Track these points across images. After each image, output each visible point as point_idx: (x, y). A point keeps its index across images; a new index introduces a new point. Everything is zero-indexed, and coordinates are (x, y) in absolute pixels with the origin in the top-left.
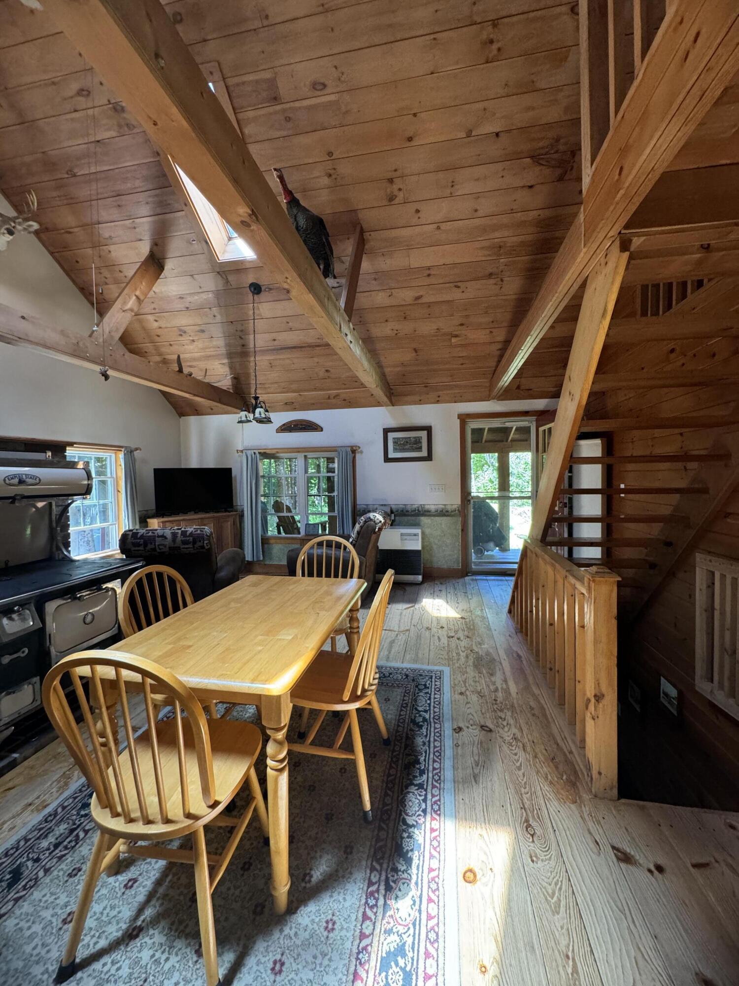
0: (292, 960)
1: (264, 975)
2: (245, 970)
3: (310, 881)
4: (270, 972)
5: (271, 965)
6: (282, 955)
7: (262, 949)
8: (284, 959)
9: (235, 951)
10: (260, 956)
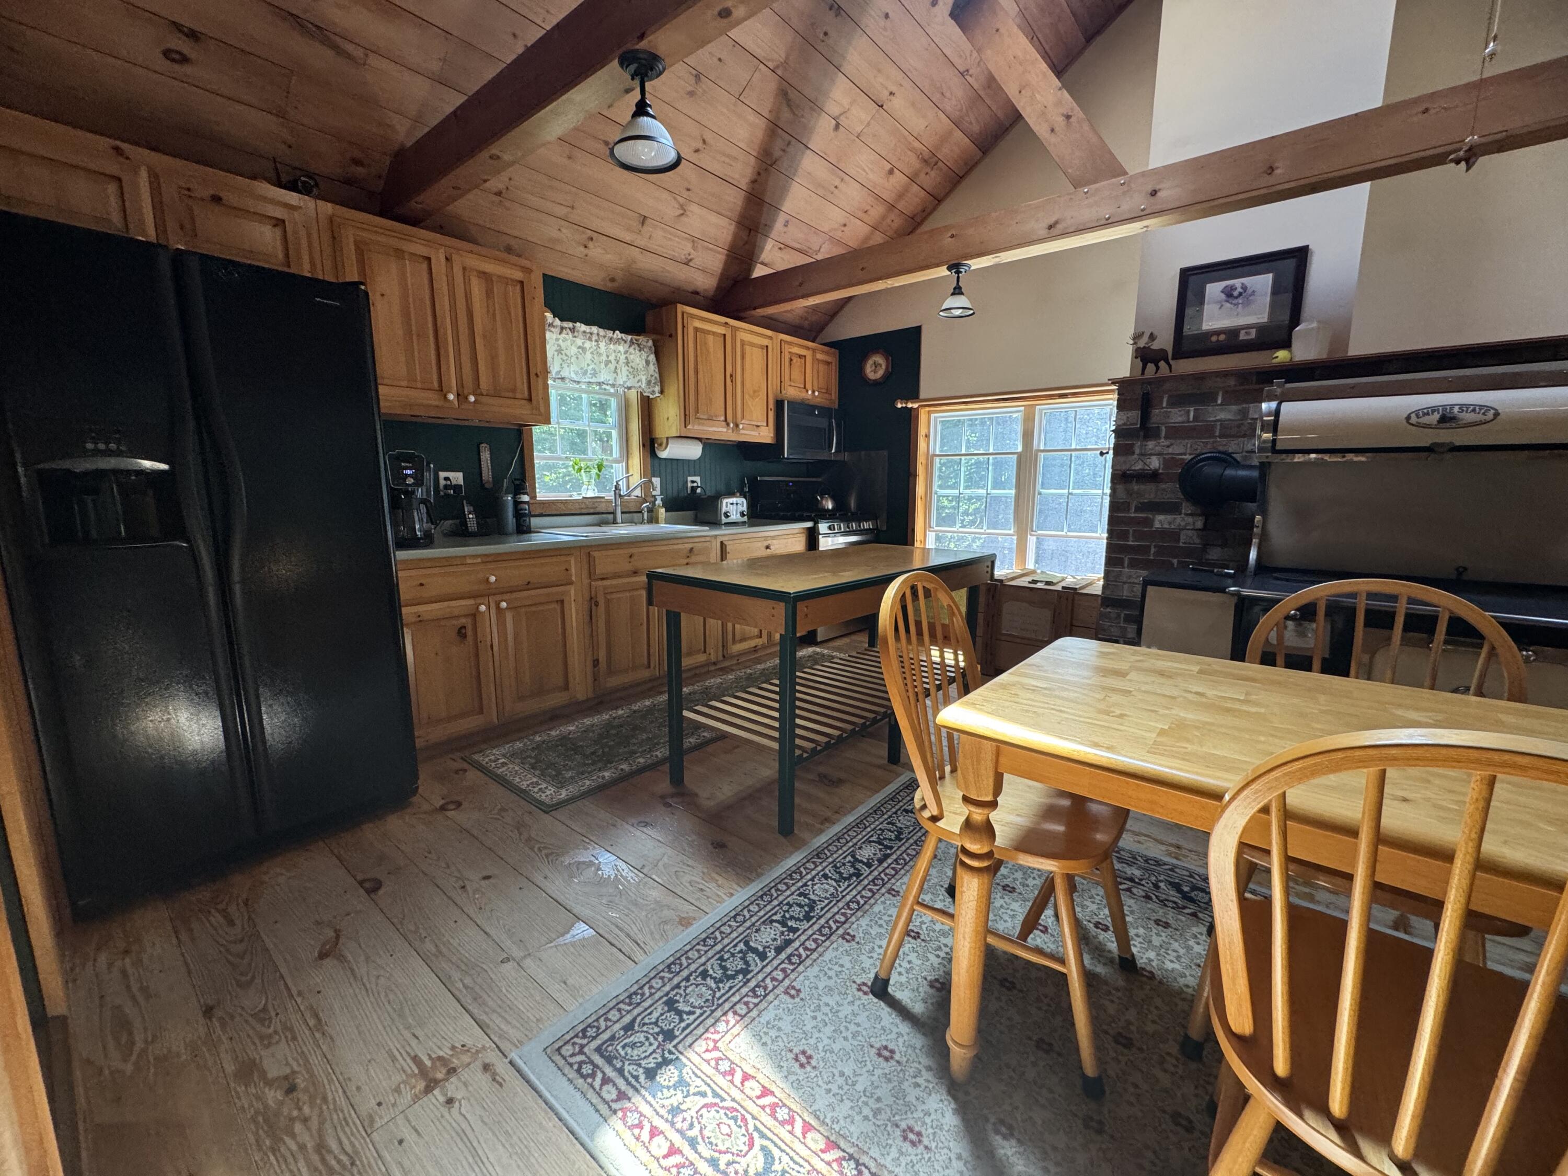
0: (887, 1071)
1: (883, 1037)
2: (898, 1020)
3: (997, 1132)
4: (884, 1043)
5: (891, 1046)
6: (898, 1062)
7: (914, 1041)
8: (893, 1063)
9: (923, 1013)
10: (906, 1037)
